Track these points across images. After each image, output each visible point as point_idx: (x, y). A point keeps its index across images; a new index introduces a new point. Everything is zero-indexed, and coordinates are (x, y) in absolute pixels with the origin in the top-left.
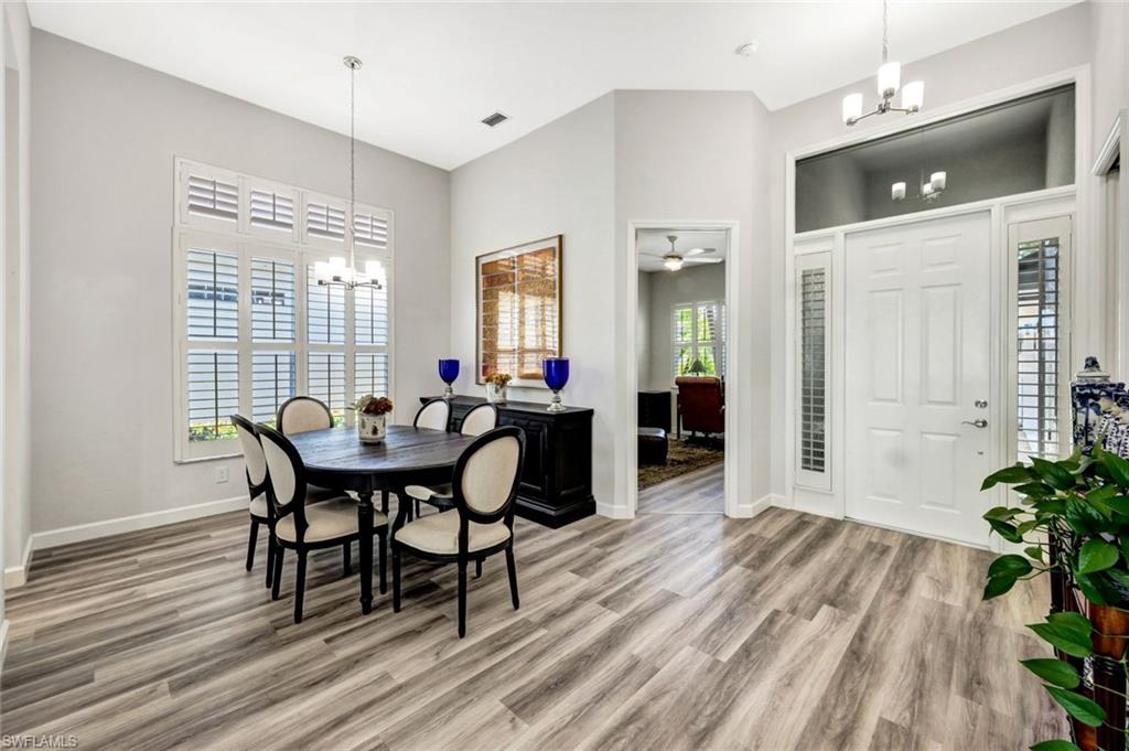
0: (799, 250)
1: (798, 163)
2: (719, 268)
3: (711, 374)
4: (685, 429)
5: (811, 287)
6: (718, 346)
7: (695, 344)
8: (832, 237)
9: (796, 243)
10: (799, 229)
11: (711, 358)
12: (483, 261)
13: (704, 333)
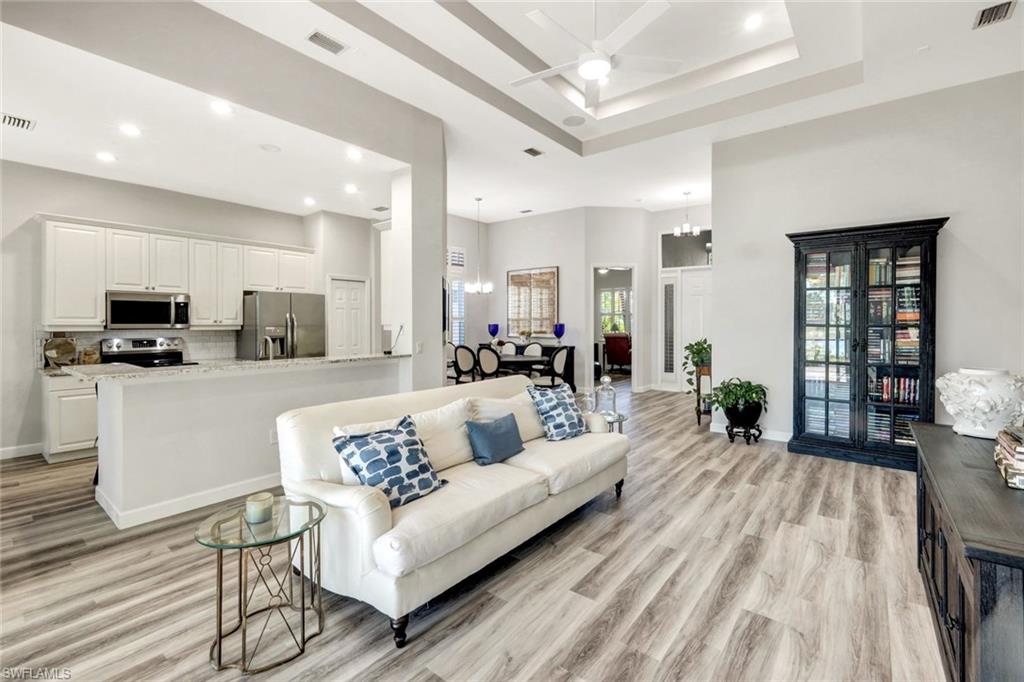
0: (663, 275)
1: (663, 236)
2: (628, 273)
3: (622, 330)
4: (609, 363)
5: (669, 291)
6: (626, 316)
7: (613, 314)
8: (676, 271)
9: (662, 272)
10: (663, 267)
11: (622, 321)
12: (511, 274)
13: (618, 308)
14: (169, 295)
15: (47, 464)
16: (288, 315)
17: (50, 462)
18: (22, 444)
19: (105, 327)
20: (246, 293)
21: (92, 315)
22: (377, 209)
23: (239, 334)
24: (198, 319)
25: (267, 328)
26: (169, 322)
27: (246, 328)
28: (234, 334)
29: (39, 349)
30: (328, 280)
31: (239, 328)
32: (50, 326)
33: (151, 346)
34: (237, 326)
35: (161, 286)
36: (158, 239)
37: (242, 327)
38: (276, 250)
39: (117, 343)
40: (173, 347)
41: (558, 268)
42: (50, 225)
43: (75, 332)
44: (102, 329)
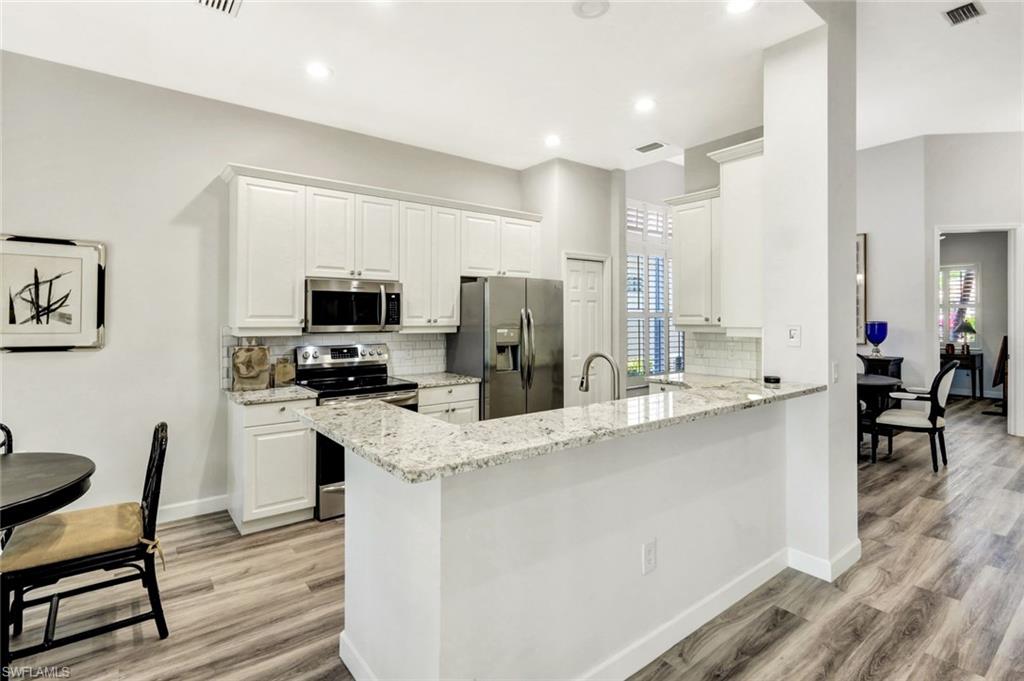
14: (377, 283)
15: (239, 537)
16: (523, 311)
17: (243, 532)
18: (205, 497)
19: (304, 330)
20: (465, 279)
21: (290, 314)
22: (643, 149)
23: (451, 340)
24: (409, 317)
25: (499, 331)
26: (377, 322)
27: (462, 330)
28: (444, 338)
29: (226, 359)
30: (564, 258)
31: (455, 330)
32: (241, 328)
33: (352, 356)
34: (452, 326)
35: (367, 270)
36: (364, 202)
37: (458, 328)
38: (497, 218)
39: (315, 354)
40: (376, 358)
41: (865, 235)
42: (243, 180)
43: (265, 338)
44: (300, 333)
